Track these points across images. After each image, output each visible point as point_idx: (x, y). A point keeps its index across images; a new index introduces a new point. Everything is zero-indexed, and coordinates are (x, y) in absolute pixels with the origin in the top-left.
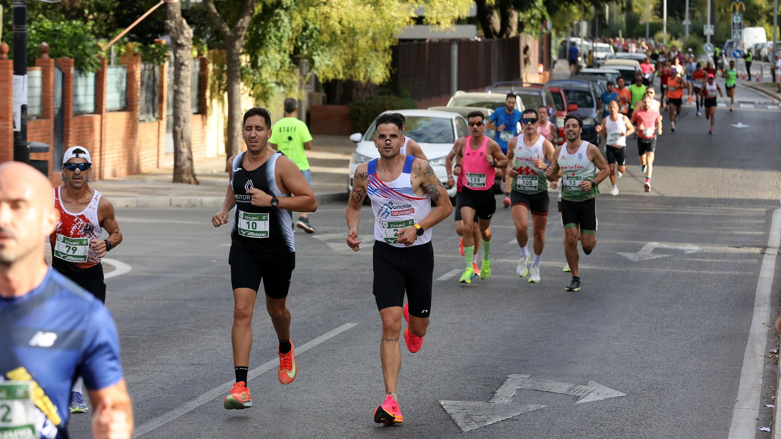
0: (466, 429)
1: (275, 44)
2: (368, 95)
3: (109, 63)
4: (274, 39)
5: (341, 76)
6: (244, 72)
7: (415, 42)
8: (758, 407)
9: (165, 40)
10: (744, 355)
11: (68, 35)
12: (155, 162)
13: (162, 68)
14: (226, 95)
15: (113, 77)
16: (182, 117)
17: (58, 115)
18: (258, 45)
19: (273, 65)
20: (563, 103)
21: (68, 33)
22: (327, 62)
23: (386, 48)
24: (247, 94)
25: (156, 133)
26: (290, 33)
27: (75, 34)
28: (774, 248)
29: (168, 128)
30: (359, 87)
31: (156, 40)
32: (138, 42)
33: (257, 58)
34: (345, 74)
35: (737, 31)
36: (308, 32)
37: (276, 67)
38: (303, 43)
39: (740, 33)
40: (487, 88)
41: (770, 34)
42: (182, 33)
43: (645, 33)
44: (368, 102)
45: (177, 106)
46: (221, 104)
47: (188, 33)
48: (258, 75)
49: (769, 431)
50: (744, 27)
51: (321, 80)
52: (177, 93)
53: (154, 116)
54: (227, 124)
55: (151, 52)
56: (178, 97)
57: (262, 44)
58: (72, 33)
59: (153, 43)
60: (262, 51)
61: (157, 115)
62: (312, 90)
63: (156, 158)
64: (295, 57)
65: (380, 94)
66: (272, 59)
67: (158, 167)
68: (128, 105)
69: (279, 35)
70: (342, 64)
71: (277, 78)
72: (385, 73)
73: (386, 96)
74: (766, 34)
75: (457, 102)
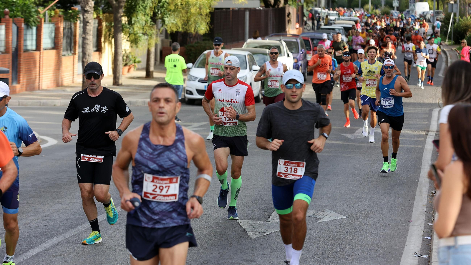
0: (253, 237)
1: (142, 10)
2: (196, 41)
3: (45, 21)
4: (141, 7)
5: (181, 30)
6: (124, 27)
7: (224, 10)
8: (424, 225)
9: (77, 8)
10: (415, 194)
11: (21, 5)
12: (71, 79)
13: (75, 24)
14: (113, 41)
15: (47, 29)
16: (87, 53)
17: (14, 51)
18: (132, 11)
19: (141, 22)
20: (310, 46)
21: (21, 3)
22: (173, 21)
23: (207, 13)
24: (125, 40)
25: (72, 63)
26: (151, 4)
27: (25, 4)
28: (433, 131)
29: (79, 59)
30: (191, 36)
31: (72, 8)
32: (62, 9)
33: (131, 19)
34: (183, 28)
35: (412, 4)
36: (161, 3)
37: (142, 24)
38: (158, 10)
39: (414, 6)
40: (266, 38)
41: (431, 6)
42: (88, 4)
43: (358, 5)
44: (196, 45)
45: (84, 46)
46: (110, 46)
47: (91, 4)
48: (132, 29)
49: (430, 239)
50: (416, 2)
51: (169, 32)
52: (84, 39)
53: (71, 52)
54: (113, 57)
55: (69, 15)
56: (84, 41)
57: (134, 10)
58: (23, 4)
59: (70, 9)
60: (135, 15)
61: (72, 52)
62: (164, 38)
63: (72, 77)
64: (154, 18)
65: (204, 40)
66: (140, 20)
67: (73, 82)
68: (56, 46)
69: (145, 5)
70: (181, 23)
71: (143, 30)
72: (206, 28)
73: (207, 42)
74: (429, 6)
75: (248, 45)
